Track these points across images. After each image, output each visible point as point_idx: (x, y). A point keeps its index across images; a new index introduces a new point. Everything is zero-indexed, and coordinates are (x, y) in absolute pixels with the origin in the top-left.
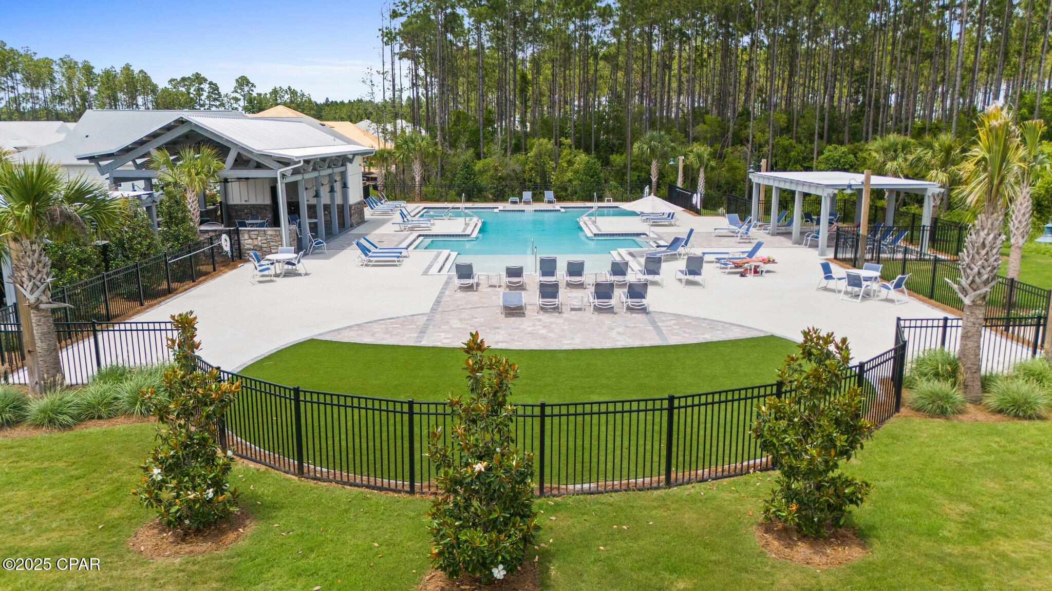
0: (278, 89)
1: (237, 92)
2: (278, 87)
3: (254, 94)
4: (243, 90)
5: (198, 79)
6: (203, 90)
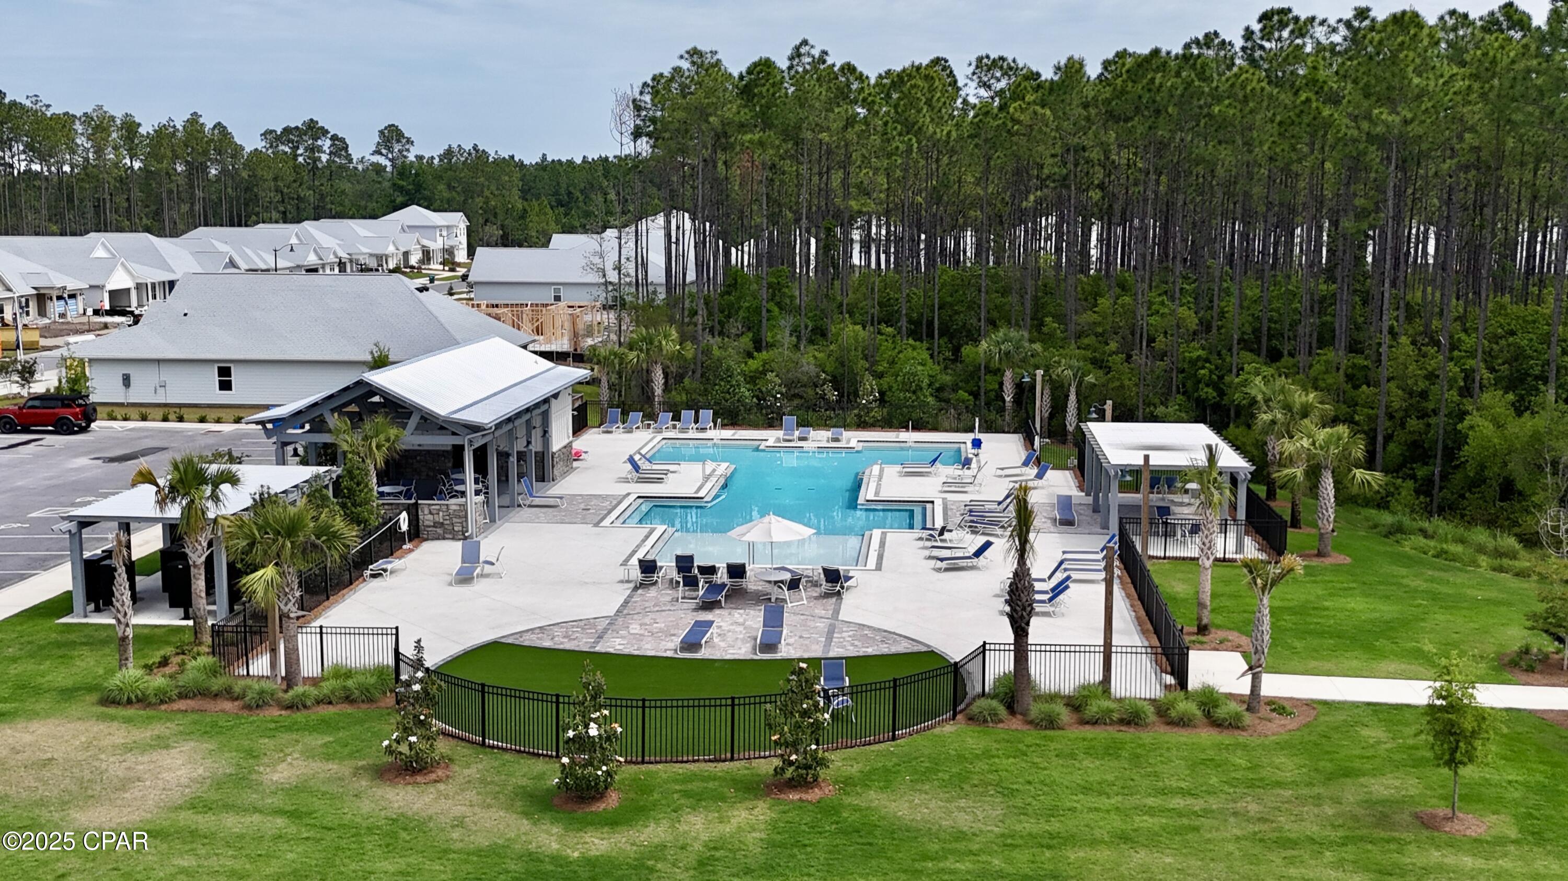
0: (456, 149)
1: (381, 154)
2: (455, 146)
3: (411, 157)
4: (390, 149)
5: (313, 129)
6: (320, 149)
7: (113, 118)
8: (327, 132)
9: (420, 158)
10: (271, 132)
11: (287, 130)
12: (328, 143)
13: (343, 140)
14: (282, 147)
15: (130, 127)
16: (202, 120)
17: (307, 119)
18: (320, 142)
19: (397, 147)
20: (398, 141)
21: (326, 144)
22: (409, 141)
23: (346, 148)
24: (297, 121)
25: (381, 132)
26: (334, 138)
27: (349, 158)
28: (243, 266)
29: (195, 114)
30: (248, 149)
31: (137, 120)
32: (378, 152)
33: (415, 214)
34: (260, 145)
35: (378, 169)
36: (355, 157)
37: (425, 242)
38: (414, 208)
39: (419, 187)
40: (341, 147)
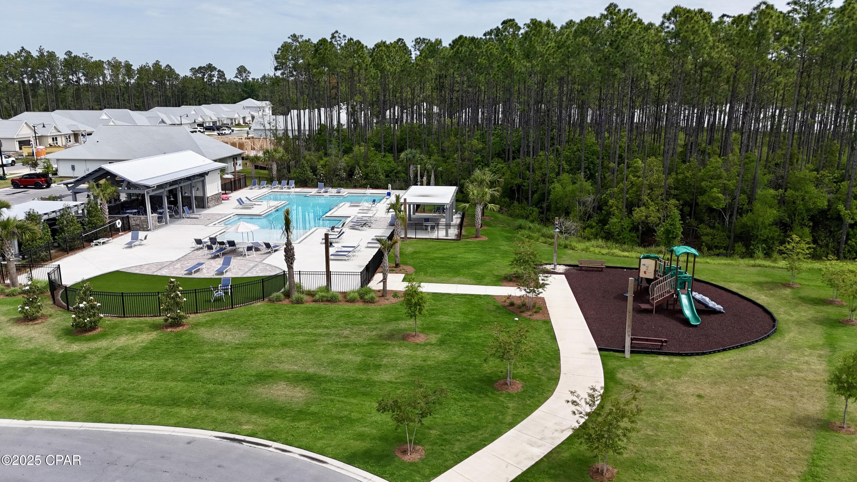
3: (250, 79)
4: (241, 75)
5: (210, 68)
6: (214, 76)
7: (120, 63)
8: (215, 69)
9: (253, 79)
10: (194, 68)
11: (200, 68)
12: (217, 73)
13: (222, 72)
14: (198, 75)
15: (128, 66)
16: (160, 64)
17: (208, 63)
18: (213, 73)
19: (244, 75)
20: (245, 72)
21: (216, 73)
22: (249, 72)
23: (224, 75)
24: (204, 65)
25: (238, 69)
26: (219, 71)
27: (225, 79)
28: (168, 122)
29: (157, 61)
30: (182, 75)
31: (131, 63)
32: (237, 77)
33: (250, 102)
34: (189, 74)
35: (236, 83)
36: (228, 79)
37: (253, 113)
38: (250, 100)
39: (253, 91)
40: (221, 74)
